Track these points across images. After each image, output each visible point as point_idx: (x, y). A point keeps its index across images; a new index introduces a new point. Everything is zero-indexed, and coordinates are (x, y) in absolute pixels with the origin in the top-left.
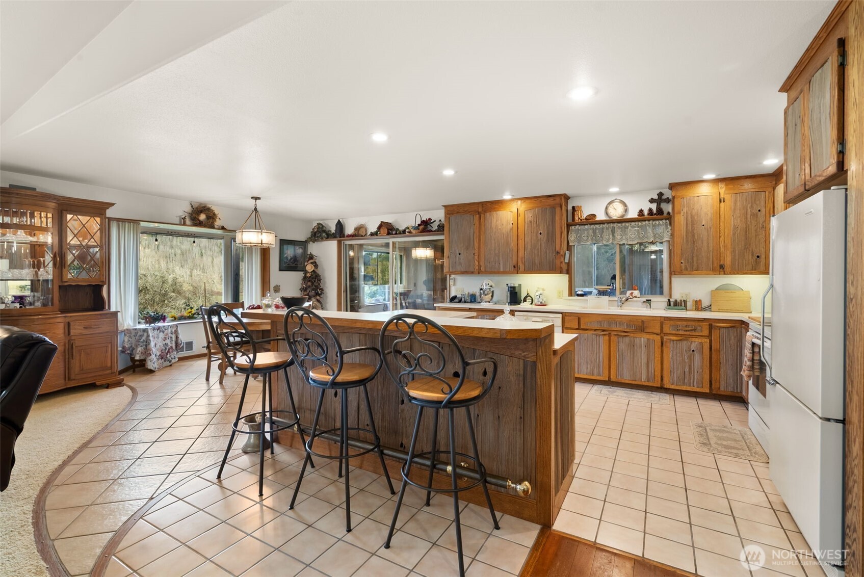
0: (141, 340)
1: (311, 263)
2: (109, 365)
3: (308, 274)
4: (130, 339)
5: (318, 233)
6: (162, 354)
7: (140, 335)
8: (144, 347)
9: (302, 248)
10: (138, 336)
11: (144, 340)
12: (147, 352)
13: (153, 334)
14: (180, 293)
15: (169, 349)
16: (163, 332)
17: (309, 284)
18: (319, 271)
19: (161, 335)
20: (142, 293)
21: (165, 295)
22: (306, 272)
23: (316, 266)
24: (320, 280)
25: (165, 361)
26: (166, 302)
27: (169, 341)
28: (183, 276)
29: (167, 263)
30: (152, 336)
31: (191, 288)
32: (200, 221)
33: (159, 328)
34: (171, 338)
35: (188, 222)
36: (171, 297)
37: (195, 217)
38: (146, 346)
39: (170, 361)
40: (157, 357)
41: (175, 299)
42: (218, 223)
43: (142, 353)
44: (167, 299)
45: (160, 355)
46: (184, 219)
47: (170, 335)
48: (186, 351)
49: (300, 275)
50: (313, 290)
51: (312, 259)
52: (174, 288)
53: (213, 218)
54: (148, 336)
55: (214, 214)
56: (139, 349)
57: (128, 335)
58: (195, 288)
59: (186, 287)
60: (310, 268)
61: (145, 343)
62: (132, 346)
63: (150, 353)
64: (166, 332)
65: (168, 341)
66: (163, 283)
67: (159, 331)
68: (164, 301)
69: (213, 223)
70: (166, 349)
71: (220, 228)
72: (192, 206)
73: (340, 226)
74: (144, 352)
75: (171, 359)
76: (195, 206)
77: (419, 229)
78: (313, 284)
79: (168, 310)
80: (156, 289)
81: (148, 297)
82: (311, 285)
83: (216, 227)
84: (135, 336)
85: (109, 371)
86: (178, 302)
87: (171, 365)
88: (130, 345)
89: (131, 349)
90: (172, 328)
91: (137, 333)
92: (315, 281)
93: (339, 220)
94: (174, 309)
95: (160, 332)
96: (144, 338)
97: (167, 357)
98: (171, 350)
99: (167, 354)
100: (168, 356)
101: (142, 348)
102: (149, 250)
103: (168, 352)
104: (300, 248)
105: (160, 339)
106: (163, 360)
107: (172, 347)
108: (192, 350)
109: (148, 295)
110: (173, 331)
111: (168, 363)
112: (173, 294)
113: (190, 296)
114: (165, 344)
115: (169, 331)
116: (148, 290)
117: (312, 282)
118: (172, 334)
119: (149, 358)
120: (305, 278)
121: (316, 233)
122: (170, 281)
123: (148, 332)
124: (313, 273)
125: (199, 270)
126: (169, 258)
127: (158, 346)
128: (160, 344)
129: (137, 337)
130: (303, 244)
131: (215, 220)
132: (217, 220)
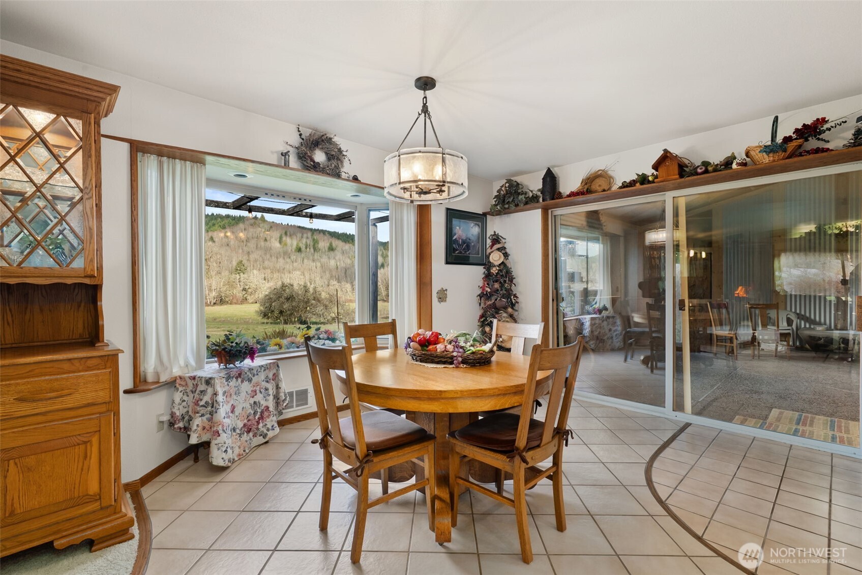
0: (202, 403)
1: (498, 249)
2: (93, 488)
3: (494, 269)
4: (185, 398)
5: (510, 197)
6: (249, 423)
7: (202, 392)
8: (208, 416)
9: (479, 226)
10: (197, 392)
11: (206, 403)
12: (212, 428)
13: (227, 388)
14: (319, 301)
15: (262, 412)
16: (250, 380)
17: (497, 286)
18: (509, 263)
19: (246, 387)
20: (290, 301)
21: (307, 302)
22: (488, 265)
23: (506, 255)
24: (511, 280)
25: (255, 436)
26: (308, 308)
27: (261, 396)
28: (322, 286)
29: (310, 274)
30: (224, 393)
31: (327, 296)
32: (314, 162)
33: (240, 375)
34: (267, 389)
35: (293, 161)
36: (312, 304)
37: (306, 153)
38: (211, 414)
39: (265, 436)
40: (238, 431)
41: (315, 306)
42: (348, 169)
43: (204, 428)
44: (309, 306)
45: (245, 425)
46: (285, 155)
47: (264, 384)
48: (297, 406)
49: (479, 271)
50: (503, 297)
51: (499, 243)
52: (314, 296)
53: (338, 159)
54: (215, 394)
55: (340, 151)
56: (198, 422)
57: (181, 389)
58: (331, 296)
59: (324, 295)
60: (496, 258)
61: (209, 408)
62: (188, 412)
63: (218, 432)
64: (255, 379)
65: (259, 397)
66: (306, 291)
67: (240, 380)
68: (307, 308)
69: (337, 167)
70: (255, 413)
71: (351, 178)
72: (300, 135)
73: (550, 179)
74: (208, 427)
75: (265, 431)
76: (306, 133)
77: (785, 151)
78: (502, 286)
79: (310, 315)
80: (300, 297)
81: (294, 304)
82: (500, 289)
83: (343, 175)
84: (192, 392)
85: (95, 506)
86: (318, 309)
87: (266, 443)
88: (186, 410)
89: (187, 418)
90: (267, 371)
91: (197, 385)
92: (505, 281)
93: (549, 169)
94: (315, 315)
95: (242, 382)
96: (207, 398)
97: (258, 429)
98: (266, 414)
99: (258, 423)
100: (261, 425)
101: (204, 418)
102: (297, 264)
103: (262, 418)
104: (476, 224)
105: (243, 394)
106: (251, 434)
107: (267, 408)
108: (307, 404)
109: (294, 303)
110: (271, 376)
111: (261, 440)
112: (313, 302)
113: (327, 303)
114: (255, 403)
115: (262, 376)
116: (294, 298)
117: (501, 283)
118: (267, 382)
119: (216, 442)
120: (488, 276)
121: (504, 196)
122: (311, 290)
123: (213, 386)
124: (502, 267)
125: (334, 280)
126: (312, 270)
127: (238, 410)
128: (243, 403)
129: (196, 395)
130: (480, 218)
131: (342, 162)
132: (346, 162)
